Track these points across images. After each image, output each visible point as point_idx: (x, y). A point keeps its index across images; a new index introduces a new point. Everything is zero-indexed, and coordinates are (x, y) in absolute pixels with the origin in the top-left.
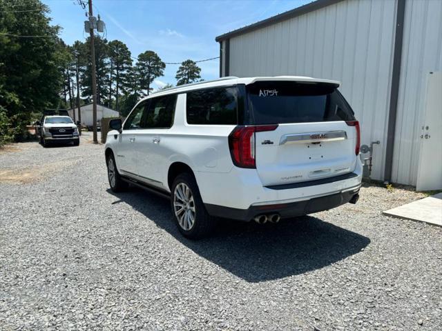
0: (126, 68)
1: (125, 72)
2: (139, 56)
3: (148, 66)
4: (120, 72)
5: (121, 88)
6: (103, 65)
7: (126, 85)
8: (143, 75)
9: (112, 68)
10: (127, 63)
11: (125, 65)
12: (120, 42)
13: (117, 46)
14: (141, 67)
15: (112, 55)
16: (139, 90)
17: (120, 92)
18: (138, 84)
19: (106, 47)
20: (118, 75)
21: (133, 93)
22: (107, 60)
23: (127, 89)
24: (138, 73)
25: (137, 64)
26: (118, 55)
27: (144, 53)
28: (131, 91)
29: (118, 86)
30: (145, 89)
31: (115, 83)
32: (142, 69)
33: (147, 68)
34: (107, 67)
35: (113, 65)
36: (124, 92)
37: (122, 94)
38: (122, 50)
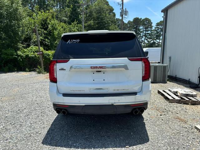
0: (149, 30)
1: (149, 32)
2: (157, 24)
3: (161, 28)
4: (147, 32)
5: (147, 40)
6: (139, 30)
7: (149, 38)
8: (158, 33)
9: (143, 31)
10: (150, 28)
11: (149, 29)
12: (148, 19)
13: (146, 20)
14: (157, 29)
15: (144, 24)
16: (155, 40)
17: (146, 41)
18: (155, 37)
19: (141, 21)
20: (145, 34)
21: (152, 42)
22: (141, 27)
23: (149, 40)
24: (155, 32)
25: (155, 28)
26: (146, 24)
27: (159, 22)
28: (152, 41)
29: (145, 39)
30: (158, 39)
31: (144, 37)
32: (157, 30)
33: (160, 29)
34: (141, 30)
35: (144, 29)
36: (148, 41)
37: (147, 42)
38: (149, 22)
